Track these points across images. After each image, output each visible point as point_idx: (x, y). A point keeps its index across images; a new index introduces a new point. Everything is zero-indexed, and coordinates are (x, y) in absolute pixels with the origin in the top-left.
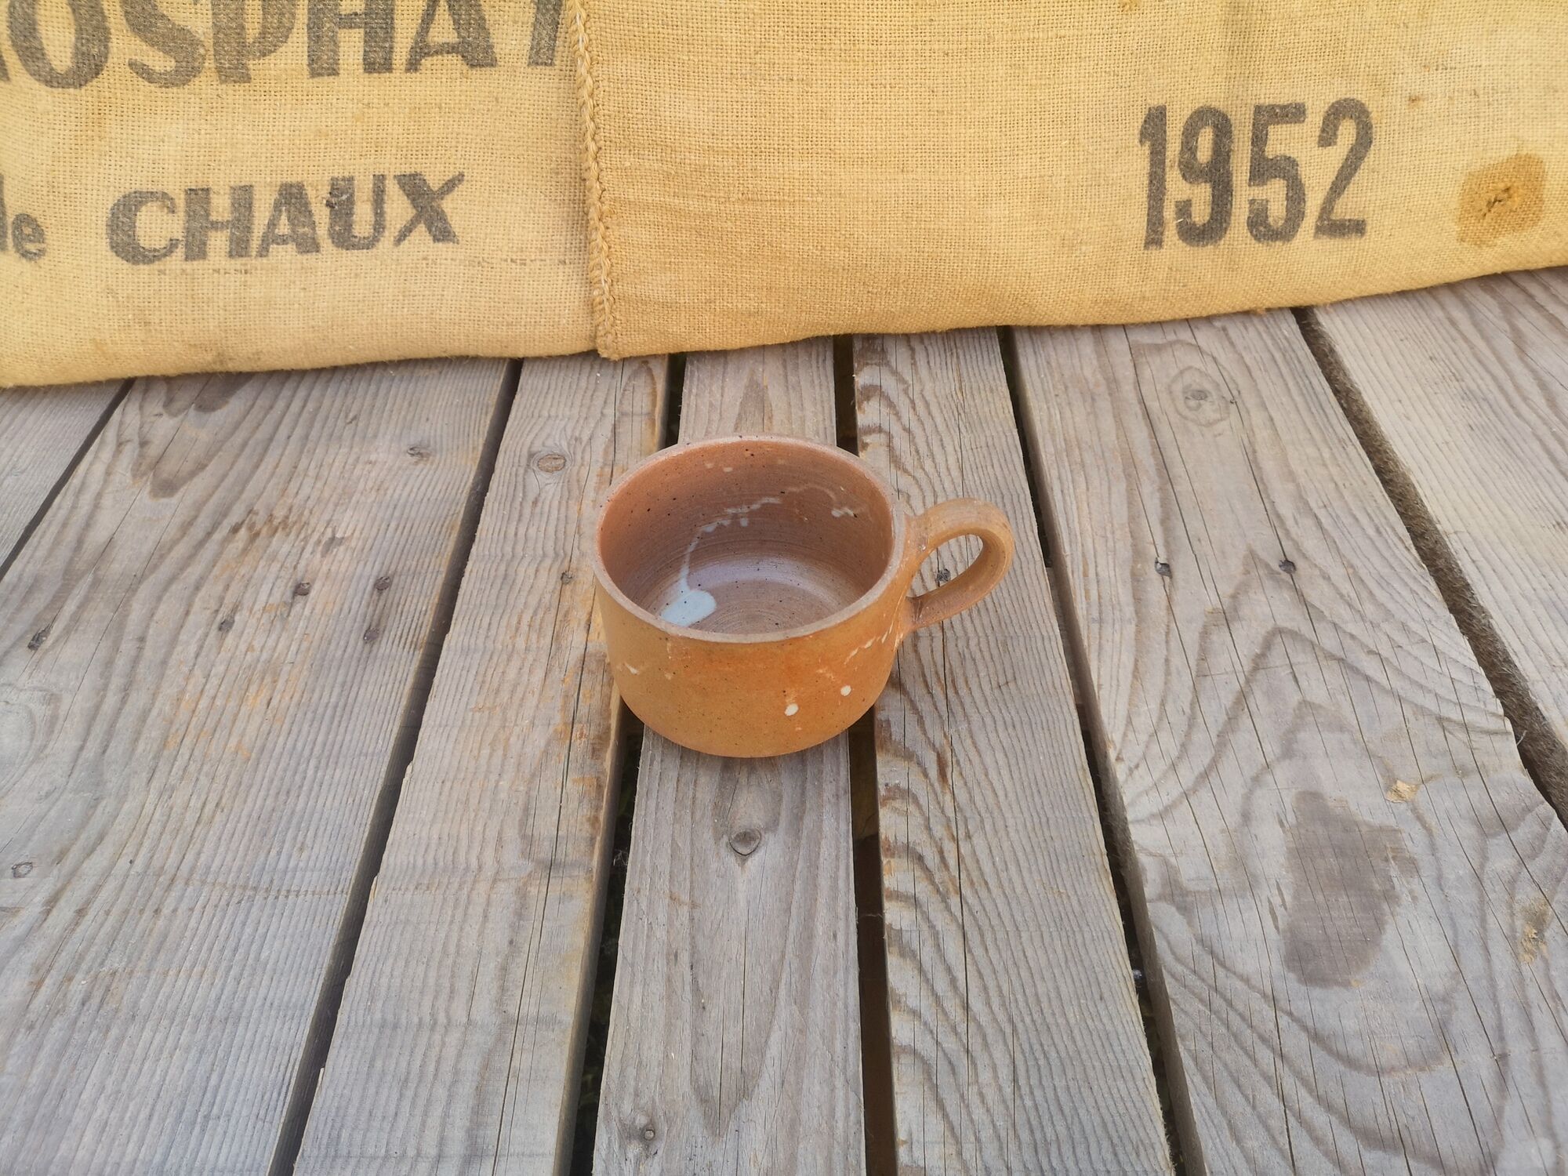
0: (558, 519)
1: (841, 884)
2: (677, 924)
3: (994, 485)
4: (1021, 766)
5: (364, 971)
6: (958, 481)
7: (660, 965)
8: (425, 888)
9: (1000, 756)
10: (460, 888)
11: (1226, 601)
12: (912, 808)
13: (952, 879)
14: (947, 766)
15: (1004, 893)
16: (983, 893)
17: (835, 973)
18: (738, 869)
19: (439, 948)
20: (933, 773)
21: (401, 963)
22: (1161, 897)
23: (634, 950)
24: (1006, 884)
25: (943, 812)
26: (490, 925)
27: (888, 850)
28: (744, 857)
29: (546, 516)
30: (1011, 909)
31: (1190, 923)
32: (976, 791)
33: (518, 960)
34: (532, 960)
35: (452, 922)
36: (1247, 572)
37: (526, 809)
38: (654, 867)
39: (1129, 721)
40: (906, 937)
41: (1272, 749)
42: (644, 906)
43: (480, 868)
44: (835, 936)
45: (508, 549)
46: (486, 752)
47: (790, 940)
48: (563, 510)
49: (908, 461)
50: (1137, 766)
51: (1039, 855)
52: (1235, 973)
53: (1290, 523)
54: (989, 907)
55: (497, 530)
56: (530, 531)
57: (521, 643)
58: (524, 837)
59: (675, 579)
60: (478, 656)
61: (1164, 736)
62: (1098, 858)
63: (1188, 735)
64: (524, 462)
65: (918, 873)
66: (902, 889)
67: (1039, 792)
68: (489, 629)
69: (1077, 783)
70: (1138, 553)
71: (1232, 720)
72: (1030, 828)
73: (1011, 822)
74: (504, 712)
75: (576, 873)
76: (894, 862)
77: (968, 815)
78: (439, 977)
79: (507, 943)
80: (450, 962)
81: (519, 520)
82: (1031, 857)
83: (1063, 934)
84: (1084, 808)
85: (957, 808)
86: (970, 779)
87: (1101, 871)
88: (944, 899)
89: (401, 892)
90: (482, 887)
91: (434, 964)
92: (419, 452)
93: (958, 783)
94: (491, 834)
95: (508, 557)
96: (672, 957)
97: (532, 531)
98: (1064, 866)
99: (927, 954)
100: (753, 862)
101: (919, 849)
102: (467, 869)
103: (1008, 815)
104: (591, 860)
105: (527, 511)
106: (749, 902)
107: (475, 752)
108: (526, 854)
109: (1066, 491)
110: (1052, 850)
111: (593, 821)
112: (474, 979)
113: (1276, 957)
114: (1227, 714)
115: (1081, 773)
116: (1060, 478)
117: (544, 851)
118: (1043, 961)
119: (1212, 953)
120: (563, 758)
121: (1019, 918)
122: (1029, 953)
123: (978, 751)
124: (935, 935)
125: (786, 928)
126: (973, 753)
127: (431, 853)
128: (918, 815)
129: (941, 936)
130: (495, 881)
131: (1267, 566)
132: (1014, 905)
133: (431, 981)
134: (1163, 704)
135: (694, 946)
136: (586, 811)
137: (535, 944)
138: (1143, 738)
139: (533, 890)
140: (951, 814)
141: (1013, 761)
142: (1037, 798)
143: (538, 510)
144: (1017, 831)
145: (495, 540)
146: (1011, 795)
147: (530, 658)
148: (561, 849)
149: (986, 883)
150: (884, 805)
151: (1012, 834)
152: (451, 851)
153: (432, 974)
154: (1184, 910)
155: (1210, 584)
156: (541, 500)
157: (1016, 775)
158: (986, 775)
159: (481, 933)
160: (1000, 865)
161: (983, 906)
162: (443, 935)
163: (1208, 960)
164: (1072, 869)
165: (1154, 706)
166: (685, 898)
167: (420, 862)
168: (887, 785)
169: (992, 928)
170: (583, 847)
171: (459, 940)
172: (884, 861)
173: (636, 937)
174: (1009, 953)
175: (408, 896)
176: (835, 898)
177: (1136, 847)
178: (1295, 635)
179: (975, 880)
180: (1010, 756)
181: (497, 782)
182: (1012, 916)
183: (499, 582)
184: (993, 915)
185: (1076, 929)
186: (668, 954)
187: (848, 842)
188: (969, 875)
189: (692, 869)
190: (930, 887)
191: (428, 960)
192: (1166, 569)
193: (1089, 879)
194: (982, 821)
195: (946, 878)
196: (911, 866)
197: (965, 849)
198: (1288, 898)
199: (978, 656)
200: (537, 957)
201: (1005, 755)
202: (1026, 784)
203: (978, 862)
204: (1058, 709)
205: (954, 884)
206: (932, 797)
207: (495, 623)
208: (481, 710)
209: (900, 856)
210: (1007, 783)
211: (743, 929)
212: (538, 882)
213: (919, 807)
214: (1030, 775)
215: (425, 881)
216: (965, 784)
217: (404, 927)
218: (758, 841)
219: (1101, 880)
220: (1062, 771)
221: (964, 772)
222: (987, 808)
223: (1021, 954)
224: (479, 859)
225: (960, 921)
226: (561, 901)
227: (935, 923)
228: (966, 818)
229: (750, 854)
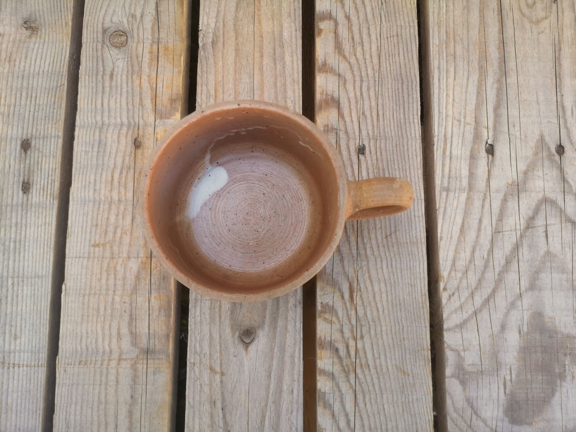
0: (127, 91)
2: (214, 384)
3: (399, 73)
4: (393, 291)
5: (61, 412)
6: (376, 67)
7: (207, 407)
8: (83, 363)
9: (383, 285)
10: (102, 364)
11: (521, 175)
12: (334, 319)
13: (352, 363)
14: (354, 292)
15: (377, 372)
16: (367, 372)
17: (292, 412)
18: (244, 352)
19: (96, 399)
20: (347, 296)
21: (79, 407)
22: (452, 376)
24: (378, 367)
25: (350, 322)
26: (120, 387)
27: (321, 345)
28: (247, 345)
29: (119, 89)
30: (379, 381)
31: (464, 390)
32: (368, 308)
33: (137, 407)
34: (143, 407)
35: (100, 384)
36: (537, 154)
37: (131, 315)
38: (201, 350)
39: (454, 263)
40: (327, 396)
41: (525, 283)
42: (197, 373)
43: (111, 351)
44: (292, 391)
45: (99, 118)
46: (104, 276)
47: (271, 394)
48: (130, 84)
49: (347, 47)
50: (453, 294)
51: (396, 349)
52: (480, 418)
53: (569, 113)
54: (369, 380)
55: (90, 100)
56: (111, 102)
57: (115, 195)
58: (131, 333)
59: (202, 163)
60: (91, 204)
61: (470, 274)
62: (426, 352)
63: (483, 273)
64: (100, 36)
65: (335, 359)
66: (327, 369)
67: (401, 310)
68: (95, 185)
69: (421, 304)
70: (477, 136)
71: (508, 262)
72: (393, 332)
73: (384, 328)
74: (111, 247)
75: (161, 357)
76: (324, 353)
77: (363, 323)
78: (99, 415)
79: (129, 396)
80: (102, 407)
81: (103, 92)
82: (392, 350)
83: (404, 396)
84: (423, 321)
85: (358, 319)
86: (365, 300)
87: (426, 360)
88: (347, 375)
90: (113, 364)
91: (95, 409)
92: (30, 26)
93: (359, 303)
94: (114, 331)
95: (100, 123)
96: (213, 403)
98: (408, 356)
99: (337, 407)
100: (252, 348)
101: (336, 344)
102: (104, 352)
103: (383, 324)
104: (168, 348)
105: (107, 84)
106: (250, 372)
107: (99, 276)
108: (134, 343)
109: (441, 80)
110: (403, 346)
111: (168, 325)
112: (116, 417)
113: (501, 409)
114: (506, 260)
115: (424, 297)
116: (439, 68)
117: (143, 342)
118: (392, 410)
119: (472, 407)
120: (148, 282)
121: (383, 386)
122: (386, 406)
123: (371, 282)
124: (342, 396)
125: (269, 387)
126: (368, 283)
127: (84, 341)
128: (337, 323)
129: (344, 396)
130: (119, 360)
131: (549, 148)
132: (381, 379)
133: (95, 418)
134: (473, 252)
135: (223, 398)
136: (163, 318)
137: (144, 399)
138: (459, 275)
139: (140, 367)
141: (389, 289)
142: (399, 314)
143: (114, 83)
144: (387, 334)
145: (90, 109)
146: (386, 311)
147: (122, 208)
148: (152, 341)
149: (369, 366)
150: (320, 316)
151: (384, 336)
152: (94, 341)
153: (95, 413)
154: (463, 383)
155: (514, 163)
156: (115, 73)
157: (390, 299)
158: (374, 298)
159: (116, 391)
160: (376, 355)
161: (366, 379)
162: (97, 392)
163: (469, 412)
164: (412, 358)
165: (468, 254)
166: (218, 369)
167: (79, 348)
168: (322, 303)
169: (369, 391)
170: (163, 340)
171: (106, 395)
172: (319, 352)
173: (194, 392)
174: (376, 406)
175: (76, 368)
176: (293, 369)
177: (445, 345)
178: (553, 203)
179: (363, 364)
180: (388, 285)
181: (113, 297)
182: (380, 385)
183: (96, 146)
184: (370, 385)
185: (410, 393)
186: (210, 402)
187: (300, 336)
188: (360, 361)
189: (221, 352)
190: (341, 368)
191: (92, 406)
192: (491, 149)
194: (370, 328)
195: (349, 363)
196: (332, 355)
197: (360, 346)
198: (514, 376)
200: (146, 406)
201: (386, 286)
202: (394, 304)
203: (365, 353)
204: (416, 254)
205: (352, 366)
206: (345, 311)
207: (98, 179)
208: (98, 245)
209: (326, 349)
210: (385, 303)
211: (247, 387)
212: (142, 361)
213: (338, 318)
214: (397, 299)
215: (84, 359)
216: (363, 303)
217: (77, 387)
218: (254, 335)
219: (425, 365)
220: (414, 296)
221: (363, 296)
222: (373, 319)
223: (382, 407)
224: (109, 346)
225: (354, 388)
226: (154, 373)
227: (342, 389)
228: (361, 326)
229: (250, 343)
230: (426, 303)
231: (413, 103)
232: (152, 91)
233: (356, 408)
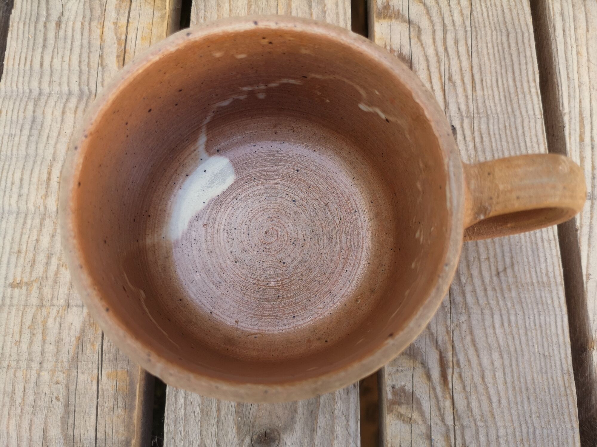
0: (81, 46)
3: (501, 19)
4: (514, 367)
6: (467, 12)
9: (496, 356)
12: (415, 416)
14: (448, 367)
20: (436, 374)
25: (443, 420)
29: (69, 42)
32: (473, 397)
37: (67, 406)
45: (35, 84)
46: (26, 337)
48: (86, 34)
55: (23, 59)
56: (55, 60)
57: (51, 203)
58: (66, 437)
59: (192, 148)
60: (13, 217)
67: (529, 398)
68: (21, 187)
69: (562, 389)
72: (518, 438)
73: (502, 432)
74: (40, 288)
77: (465, 423)
81: (44, 47)
84: (567, 419)
86: (468, 382)
93: (458, 387)
94: (37, 431)
95: (36, 92)
97: (57, 62)
103: (500, 424)
105: (51, 35)
107: (17, 337)
109: (567, 32)
115: (566, 377)
116: (562, 14)
123: (476, 350)
126: (471, 352)
128: (420, 422)
136: (121, 411)
141: (507, 363)
142: (526, 405)
143: (61, 33)
145: (22, 72)
146: (504, 401)
150: (390, 411)
156: (64, 19)
158: (483, 378)
168: (393, 387)
180: (505, 356)
181: (39, 373)
183: (27, 126)
194: (477, 432)
201: (502, 357)
202: (517, 388)
204: (549, 302)
206: (433, 401)
207: (26, 177)
208: (19, 285)
210: (501, 388)
213: (422, 414)
214: (522, 380)
216: (464, 388)
218: (277, 442)
220: (549, 375)
221: (463, 375)
222: (482, 416)
228: (463, 427)
230: (570, 386)
231: (526, 64)
232: (119, 44)
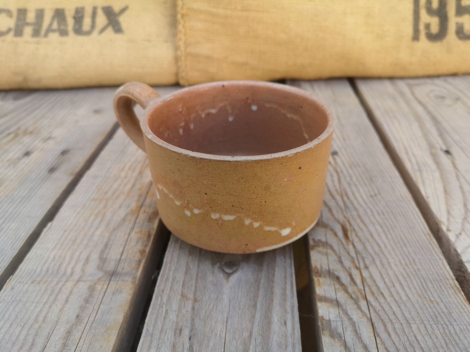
1: (288, 292)
2: (184, 311)
4: (391, 232)
7: (169, 336)
8: (37, 283)
9: (378, 227)
10: (57, 284)
12: (330, 251)
13: (360, 291)
14: (348, 232)
15: (395, 300)
16: (382, 300)
17: (286, 347)
18: (225, 281)
19: (33, 317)
20: (340, 234)
21: (8, 325)
23: (154, 326)
24: (395, 295)
25: (348, 253)
26: (68, 306)
27: (317, 273)
28: (229, 275)
30: (401, 310)
32: (367, 244)
33: (79, 327)
34: (88, 327)
35: (46, 303)
37: (106, 245)
38: (174, 279)
39: (449, 213)
40: (333, 325)
42: (165, 300)
43: (72, 273)
44: (285, 323)
47: (256, 324)
50: (460, 234)
51: (412, 278)
54: (387, 308)
57: (123, 174)
58: (101, 258)
60: (101, 178)
62: (451, 282)
65: (337, 286)
66: (328, 295)
67: (405, 245)
68: (109, 169)
69: (427, 241)
72: (404, 264)
73: (391, 260)
74: (107, 202)
75: (126, 278)
76: (322, 280)
77: (364, 255)
78: (27, 334)
79: (75, 316)
80: (36, 326)
82: (408, 279)
83: (440, 326)
85: (357, 252)
86: (362, 238)
87: (455, 288)
88: (356, 302)
89: (23, 284)
90: (69, 285)
91: (27, 327)
92: (97, 112)
93: (356, 240)
94: (83, 257)
96: (178, 331)
98: (430, 285)
99: (349, 337)
100: (234, 278)
101: (336, 273)
102: (65, 274)
103: (388, 256)
104: (137, 271)
106: (230, 301)
107: (87, 218)
108: (100, 268)
110: (420, 276)
111: (142, 252)
112: (48, 338)
115: (428, 236)
117: (111, 267)
118: (430, 343)
120: (133, 221)
121: (407, 315)
122: (419, 337)
123: (365, 225)
124: (353, 324)
125: (253, 317)
126: (362, 225)
128: (333, 255)
129: (357, 325)
130: (78, 281)
132: (402, 306)
133: (22, 337)
135: (193, 325)
136: (139, 247)
137: (92, 319)
138: (460, 220)
139: (99, 287)
140: (353, 254)
141: (386, 230)
142: (404, 248)
144: (396, 265)
146: (389, 247)
147: (126, 180)
148: (121, 265)
149: (382, 294)
150: (313, 249)
151: (393, 267)
152: (58, 264)
153: (24, 332)
157: (389, 237)
158: (372, 236)
159: (61, 310)
160: (389, 283)
161: (382, 307)
162: (38, 310)
164: (436, 287)
165: (460, 206)
166: (191, 296)
167: (39, 269)
168: (314, 239)
169: (391, 321)
170: (134, 265)
171: (47, 313)
172: (315, 279)
173: (157, 318)
174: (405, 337)
175: (26, 286)
176: (285, 300)
179: (375, 291)
180: (384, 228)
181: (94, 232)
182: (403, 314)
184: (390, 313)
185: (448, 323)
186: (176, 329)
187: (291, 269)
188: (370, 289)
189: (197, 280)
190: (346, 295)
191: (25, 324)
192: (447, 152)
193: (448, 293)
194: (373, 259)
195: (356, 290)
196: (332, 282)
197: (365, 274)
199: (357, 183)
200: (91, 326)
201: (381, 227)
202: (396, 241)
203: (374, 281)
204: (407, 207)
205: (361, 294)
206: (341, 246)
207: (113, 167)
209: (325, 277)
210: (385, 240)
211: (225, 316)
212: (103, 283)
213: (334, 251)
214: (398, 237)
215: (39, 279)
216: (360, 240)
217: (17, 304)
218: (237, 266)
219: (456, 294)
220: (416, 235)
221: (358, 235)
222: (375, 253)
223: (414, 339)
224: (73, 269)
225: (369, 316)
226: (114, 293)
227: (352, 316)
228: (363, 258)
229: (232, 273)
230: (432, 240)
233: (377, 338)
